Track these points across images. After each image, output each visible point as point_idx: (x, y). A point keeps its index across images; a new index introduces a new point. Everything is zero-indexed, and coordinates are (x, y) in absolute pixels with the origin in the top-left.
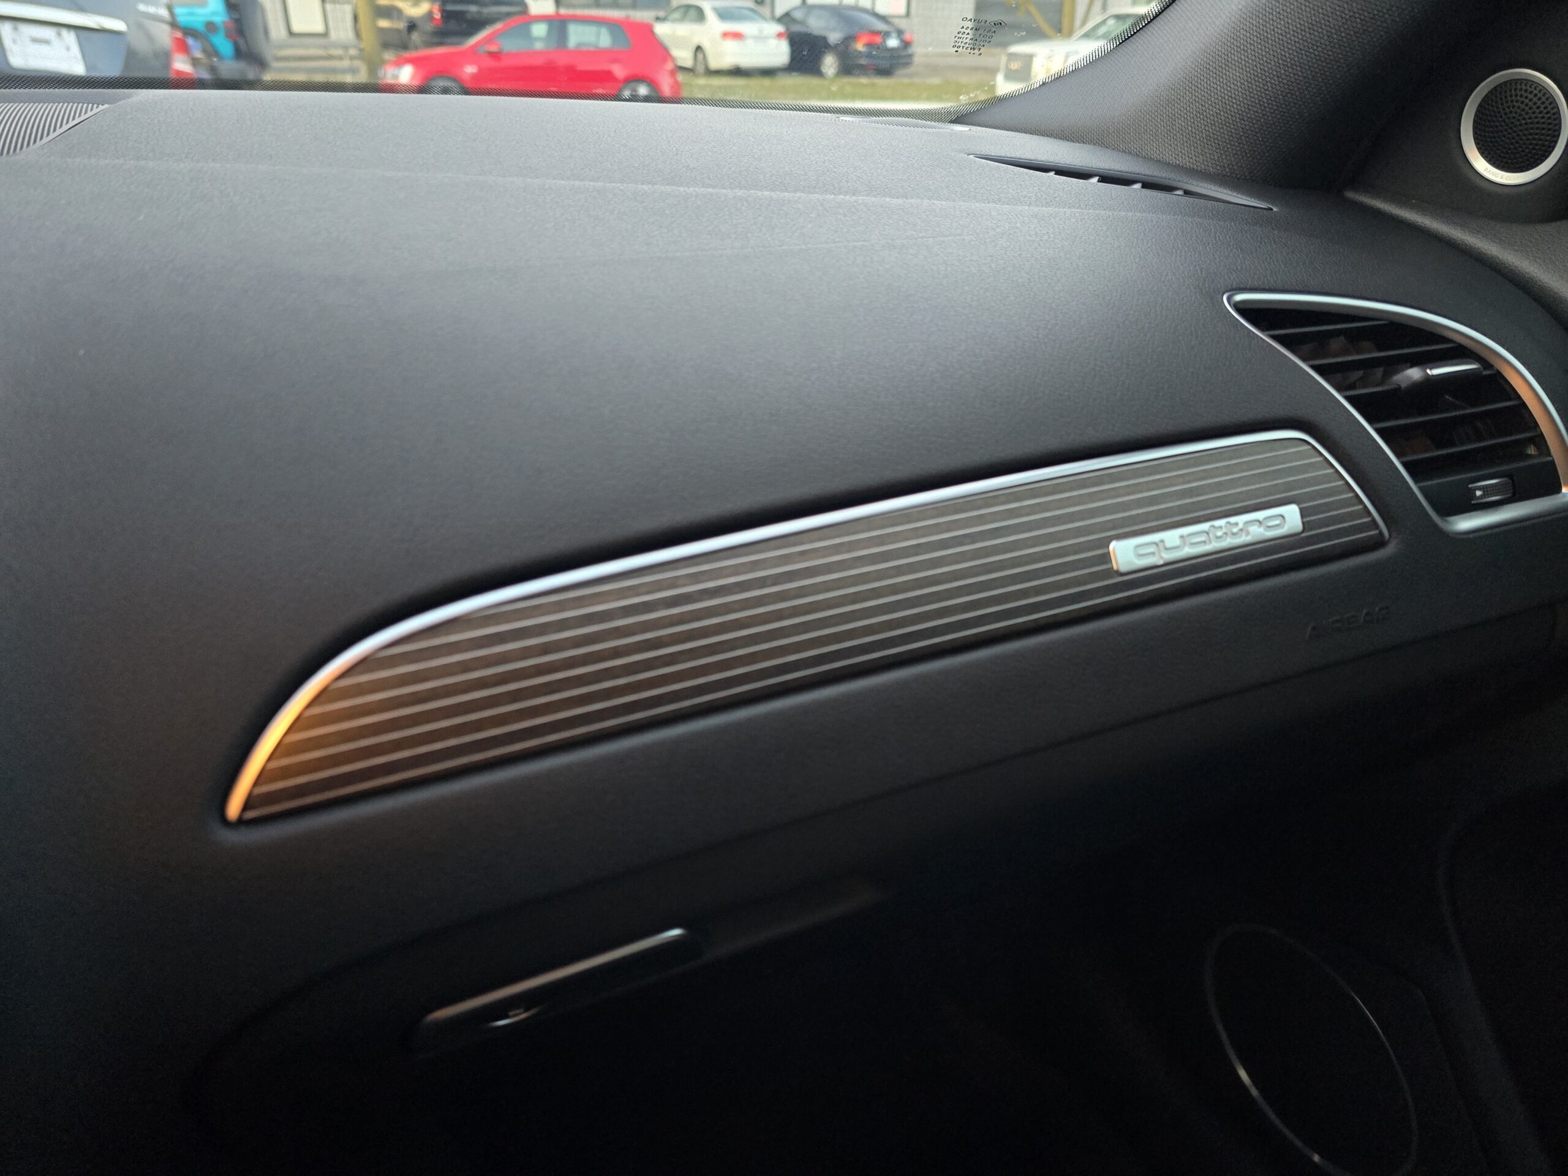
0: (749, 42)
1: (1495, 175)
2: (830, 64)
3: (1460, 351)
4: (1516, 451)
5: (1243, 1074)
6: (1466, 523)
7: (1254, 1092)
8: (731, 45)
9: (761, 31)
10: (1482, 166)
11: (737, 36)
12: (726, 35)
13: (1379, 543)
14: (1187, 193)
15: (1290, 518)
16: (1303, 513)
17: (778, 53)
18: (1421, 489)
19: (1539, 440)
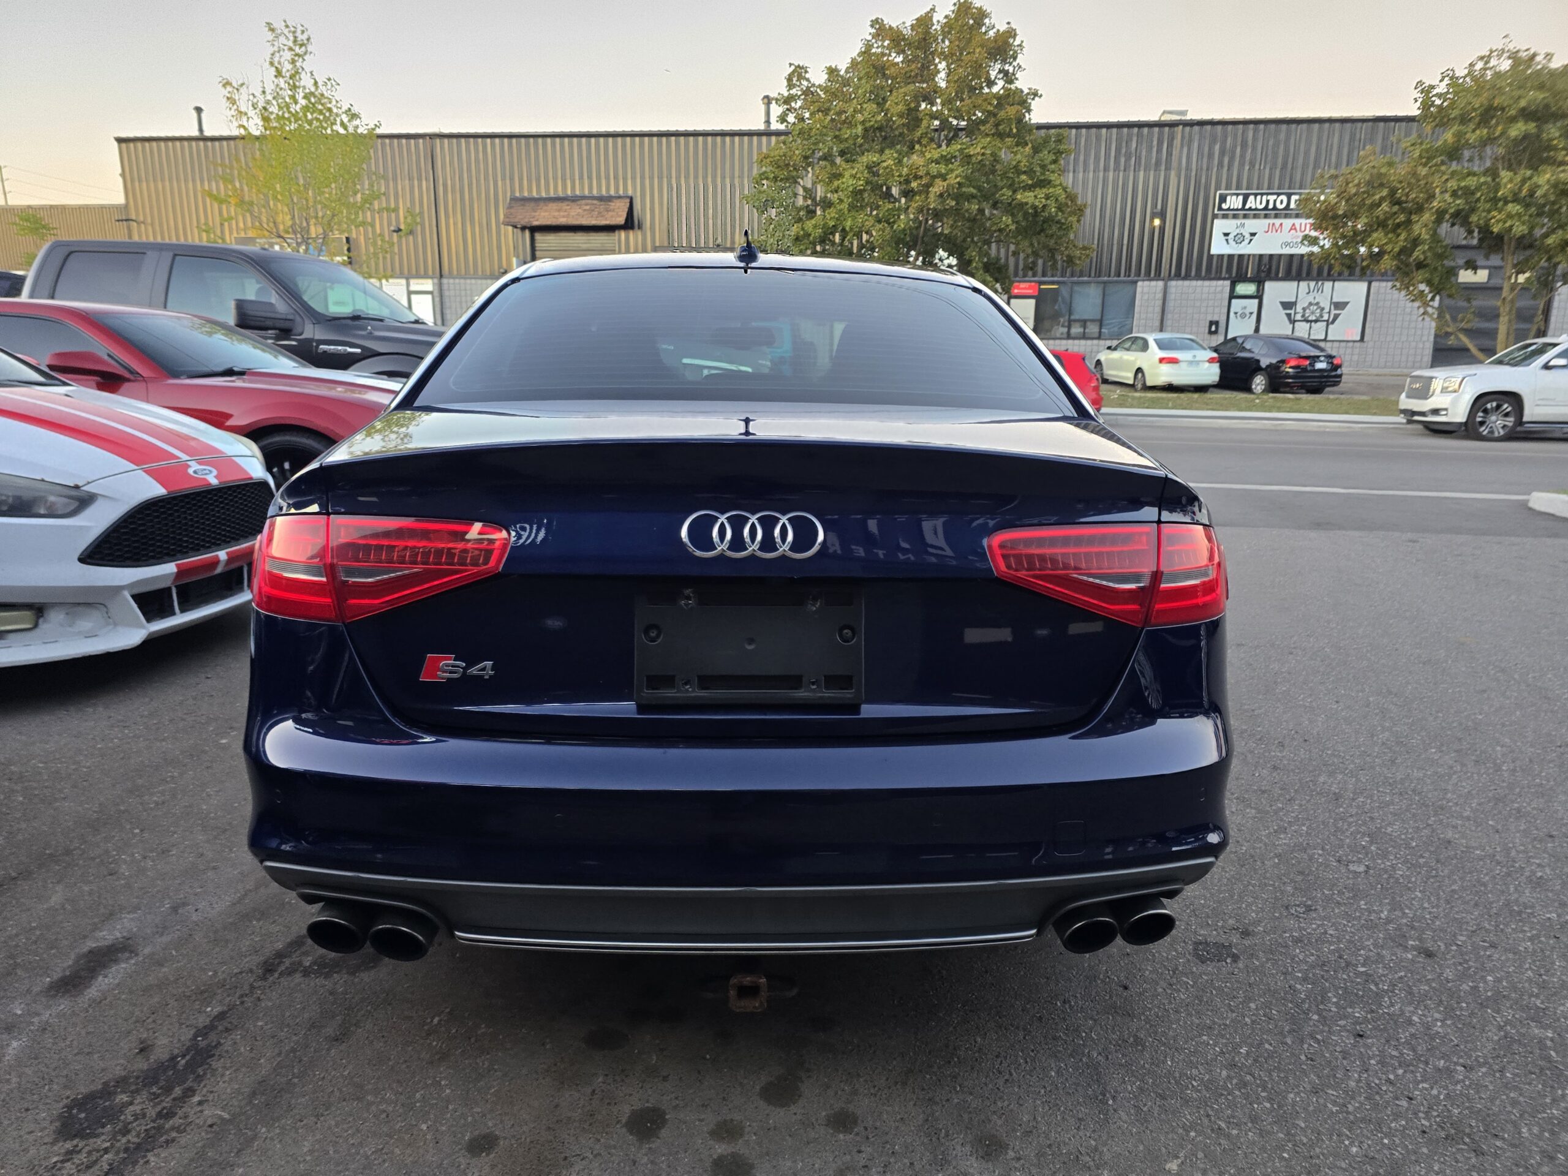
0: (1183, 365)
2: (1259, 382)
8: (1165, 368)
9: (1195, 356)
11: (1173, 361)
12: (1161, 360)
17: (1211, 373)
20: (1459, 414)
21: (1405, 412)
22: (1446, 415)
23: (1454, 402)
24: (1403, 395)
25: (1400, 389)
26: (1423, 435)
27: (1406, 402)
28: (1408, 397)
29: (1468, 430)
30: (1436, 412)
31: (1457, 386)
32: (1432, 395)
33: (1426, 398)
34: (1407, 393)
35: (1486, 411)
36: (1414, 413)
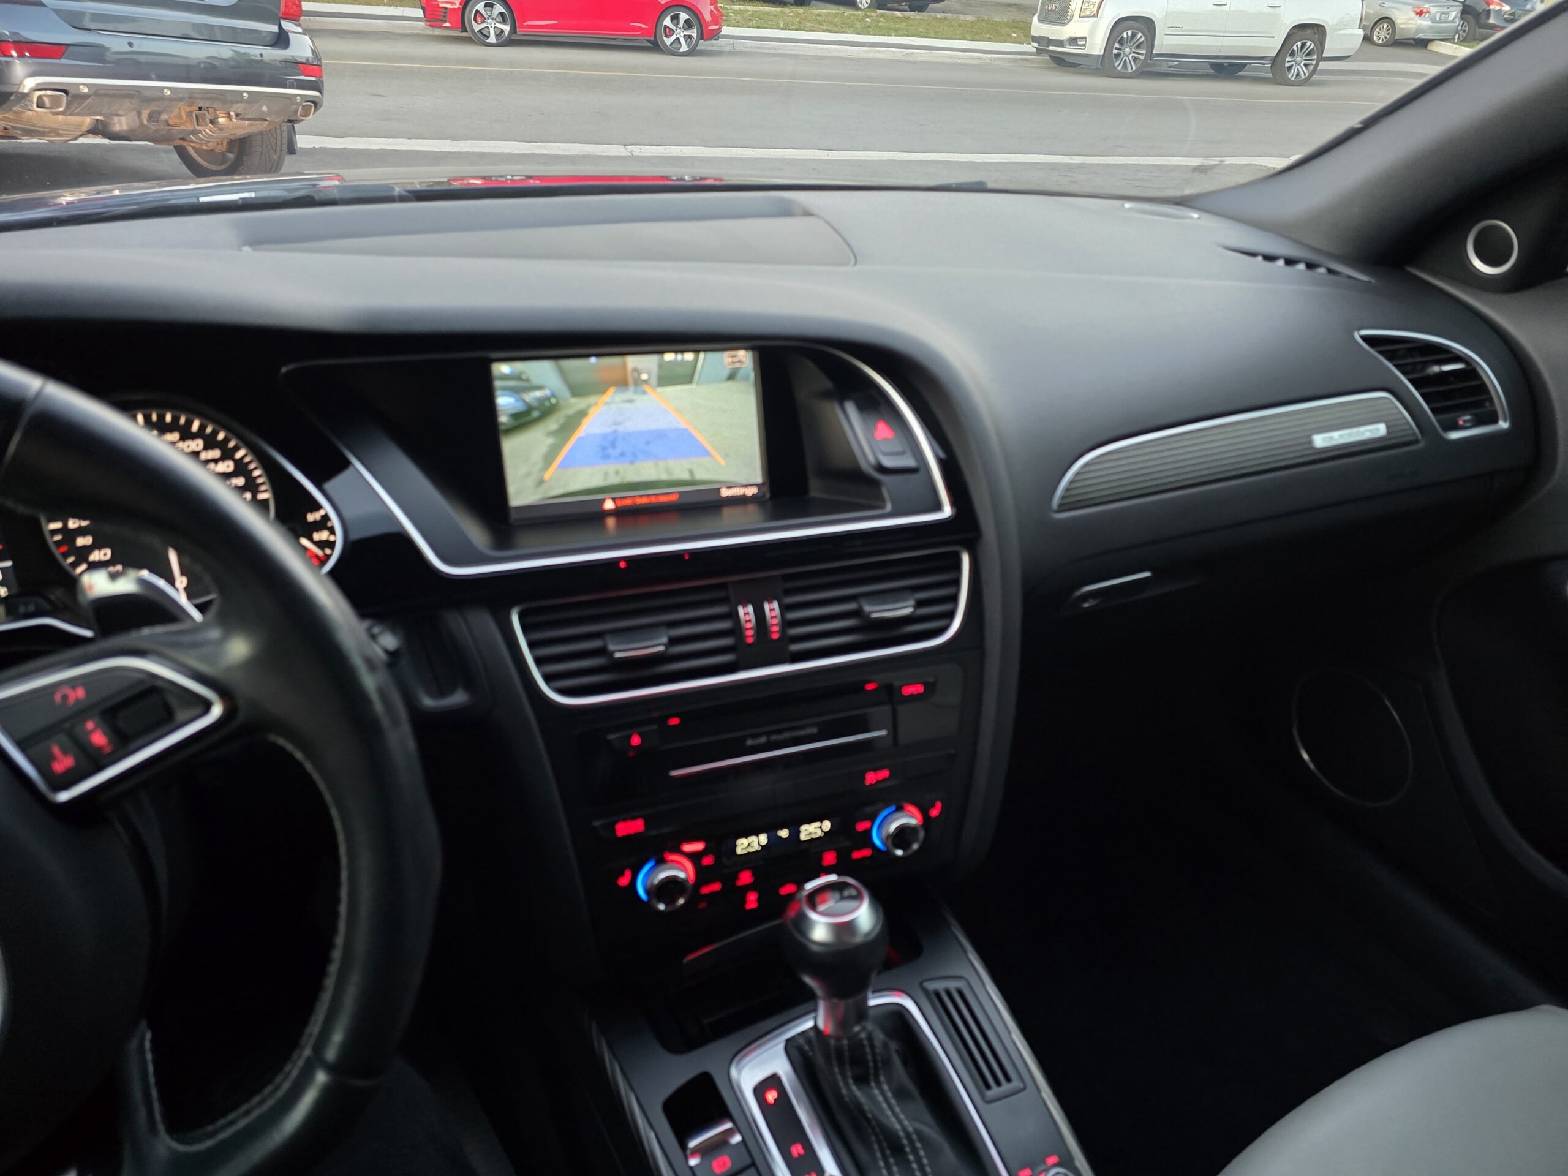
1: (1483, 268)
3: (1457, 358)
4: (1479, 404)
5: (1306, 756)
6: (1455, 435)
7: (1312, 766)
10: (1478, 264)
13: (1416, 442)
14: (1330, 271)
15: (1380, 430)
16: (1388, 427)
18: (1438, 421)
19: (1491, 400)
20: (1096, 46)
21: (1035, 39)
22: (1084, 45)
23: (1093, 30)
24: (1035, 19)
25: (1030, 10)
26: (1050, 68)
27: (1038, 28)
28: (1040, 20)
29: (1103, 65)
30: (1073, 41)
31: (1095, 10)
32: (1071, 20)
33: (1063, 24)
34: (1038, 17)
35: (1121, 42)
36: (1050, 42)
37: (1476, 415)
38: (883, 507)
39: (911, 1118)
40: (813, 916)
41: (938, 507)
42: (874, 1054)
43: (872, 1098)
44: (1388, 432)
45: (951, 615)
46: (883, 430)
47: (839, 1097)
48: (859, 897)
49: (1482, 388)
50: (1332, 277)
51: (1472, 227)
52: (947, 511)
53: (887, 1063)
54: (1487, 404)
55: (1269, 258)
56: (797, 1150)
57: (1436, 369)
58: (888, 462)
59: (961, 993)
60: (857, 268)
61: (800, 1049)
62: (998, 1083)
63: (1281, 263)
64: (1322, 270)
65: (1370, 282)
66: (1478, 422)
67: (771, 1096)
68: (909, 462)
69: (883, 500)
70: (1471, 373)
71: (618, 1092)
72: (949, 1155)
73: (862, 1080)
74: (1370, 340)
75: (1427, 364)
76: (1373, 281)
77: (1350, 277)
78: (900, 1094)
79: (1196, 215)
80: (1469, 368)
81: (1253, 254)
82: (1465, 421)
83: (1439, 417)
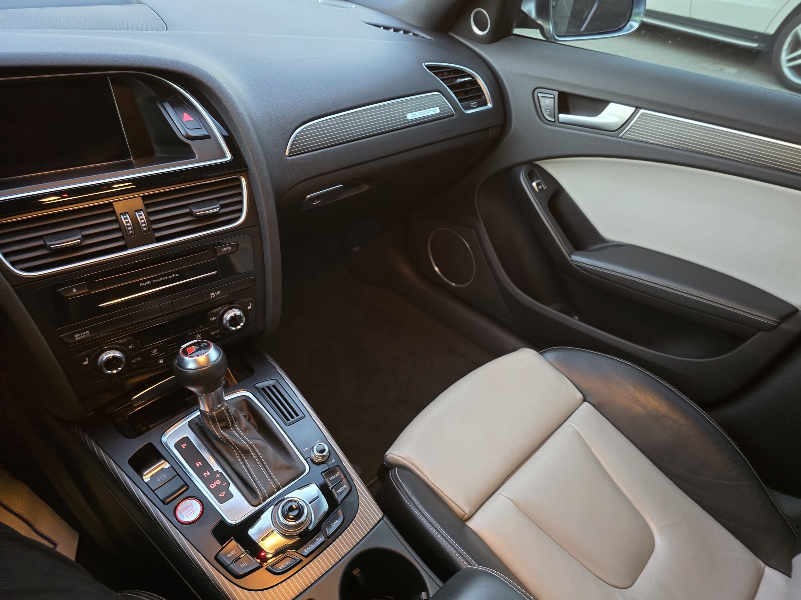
1: (478, 32)
3: (469, 75)
4: (479, 97)
5: (437, 270)
6: (469, 112)
7: (440, 274)
10: (476, 29)
13: (453, 115)
14: (414, 35)
15: (437, 110)
16: (440, 109)
18: (462, 105)
19: (484, 94)
37: (478, 102)
38: (195, 157)
39: (251, 439)
40: (187, 358)
41: (224, 156)
42: (230, 416)
43: (232, 435)
44: (440, 111)
45: (240, 211)
46: (187, 117)
47: (216, 437)
48: (208, 347)
49: (480, 89)
50: (414, 37)
51: (472, 12)
52: (229, 157)
53: (237, 419)
54: (483, 97)
55: (386, 28)
56: (198, 464)
57: (459, 80)
58: (192, 133)
59: (274, 386)
60: (167, 31)
61: (197, 424)
62: (293, 417)
63: (402, 32)
64: (411, 34)
65: (431, 39)
66: (479, 105)
67: (184, 446)
68: (204, 132)
69: (194, 154)
70: (474, 82)
71: (103, 460)
72: (270, 450)
73: (226, 428)
74: (429, 67)
75: (457, 78)
76: (433, 39)
77: (423, 37)
78: (245, 430)
79: (354, 7)
80: (473, 80)
81: (379, 26)
82: (474, 105)
83: (461, 103)
